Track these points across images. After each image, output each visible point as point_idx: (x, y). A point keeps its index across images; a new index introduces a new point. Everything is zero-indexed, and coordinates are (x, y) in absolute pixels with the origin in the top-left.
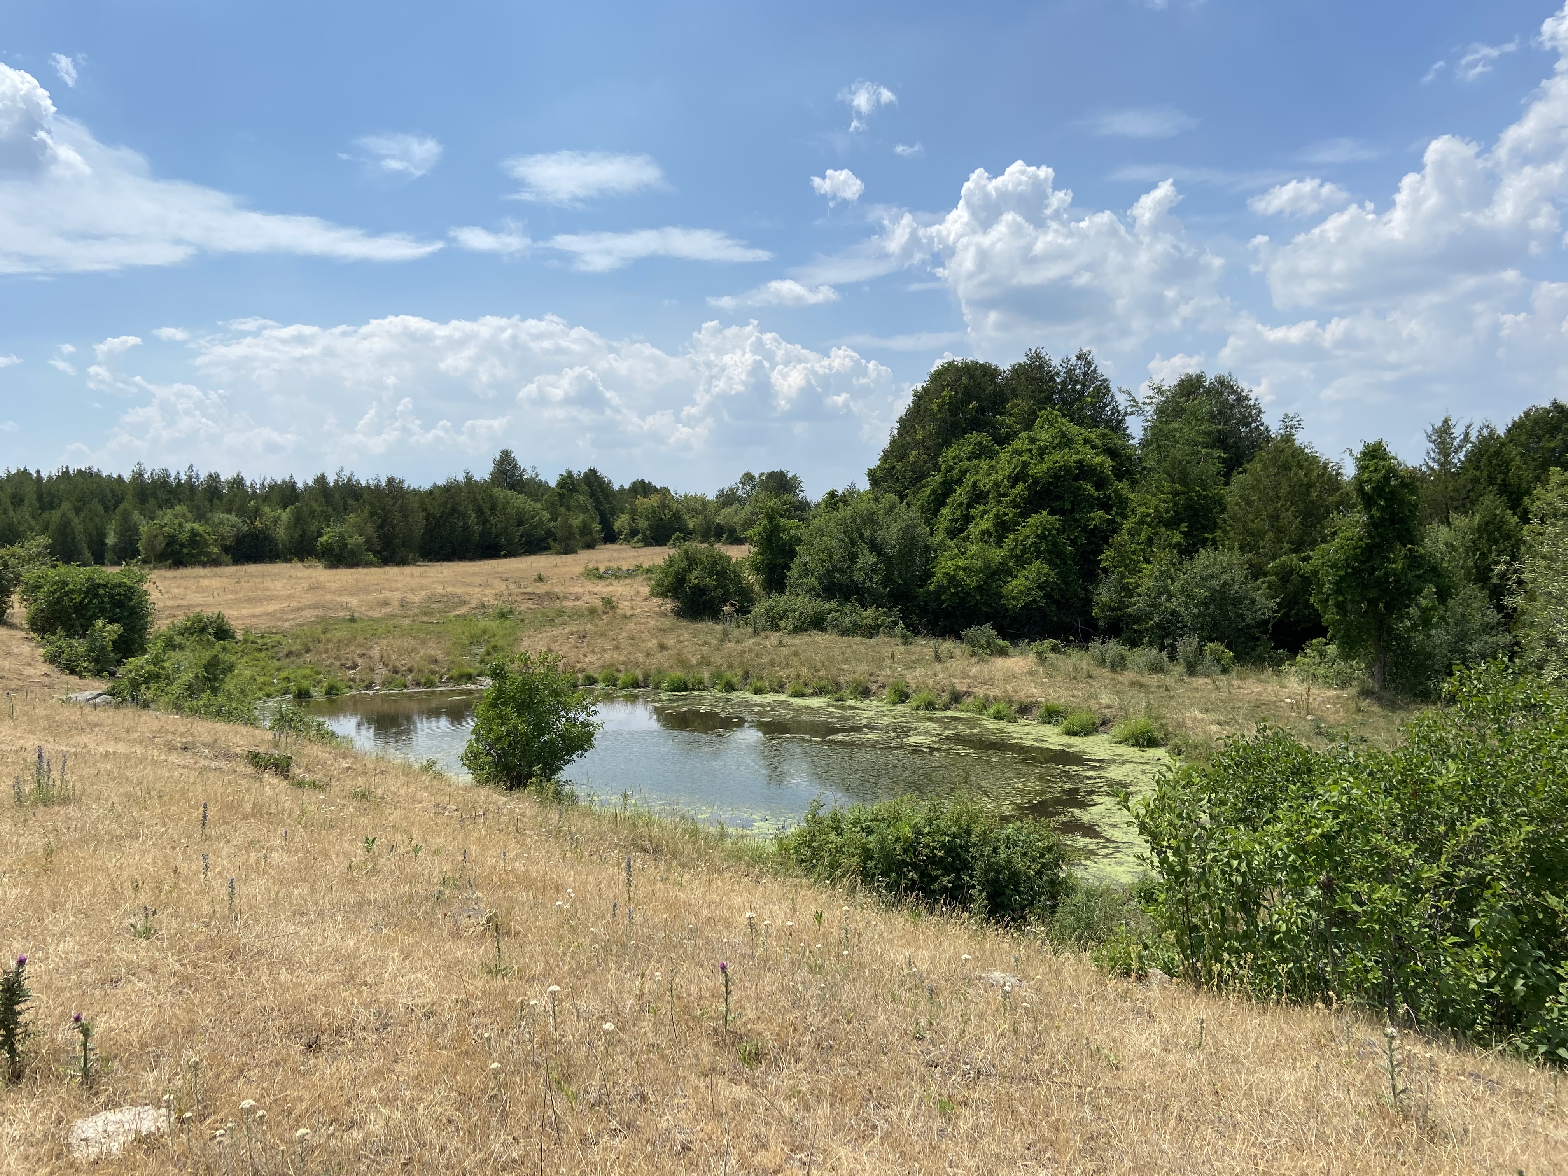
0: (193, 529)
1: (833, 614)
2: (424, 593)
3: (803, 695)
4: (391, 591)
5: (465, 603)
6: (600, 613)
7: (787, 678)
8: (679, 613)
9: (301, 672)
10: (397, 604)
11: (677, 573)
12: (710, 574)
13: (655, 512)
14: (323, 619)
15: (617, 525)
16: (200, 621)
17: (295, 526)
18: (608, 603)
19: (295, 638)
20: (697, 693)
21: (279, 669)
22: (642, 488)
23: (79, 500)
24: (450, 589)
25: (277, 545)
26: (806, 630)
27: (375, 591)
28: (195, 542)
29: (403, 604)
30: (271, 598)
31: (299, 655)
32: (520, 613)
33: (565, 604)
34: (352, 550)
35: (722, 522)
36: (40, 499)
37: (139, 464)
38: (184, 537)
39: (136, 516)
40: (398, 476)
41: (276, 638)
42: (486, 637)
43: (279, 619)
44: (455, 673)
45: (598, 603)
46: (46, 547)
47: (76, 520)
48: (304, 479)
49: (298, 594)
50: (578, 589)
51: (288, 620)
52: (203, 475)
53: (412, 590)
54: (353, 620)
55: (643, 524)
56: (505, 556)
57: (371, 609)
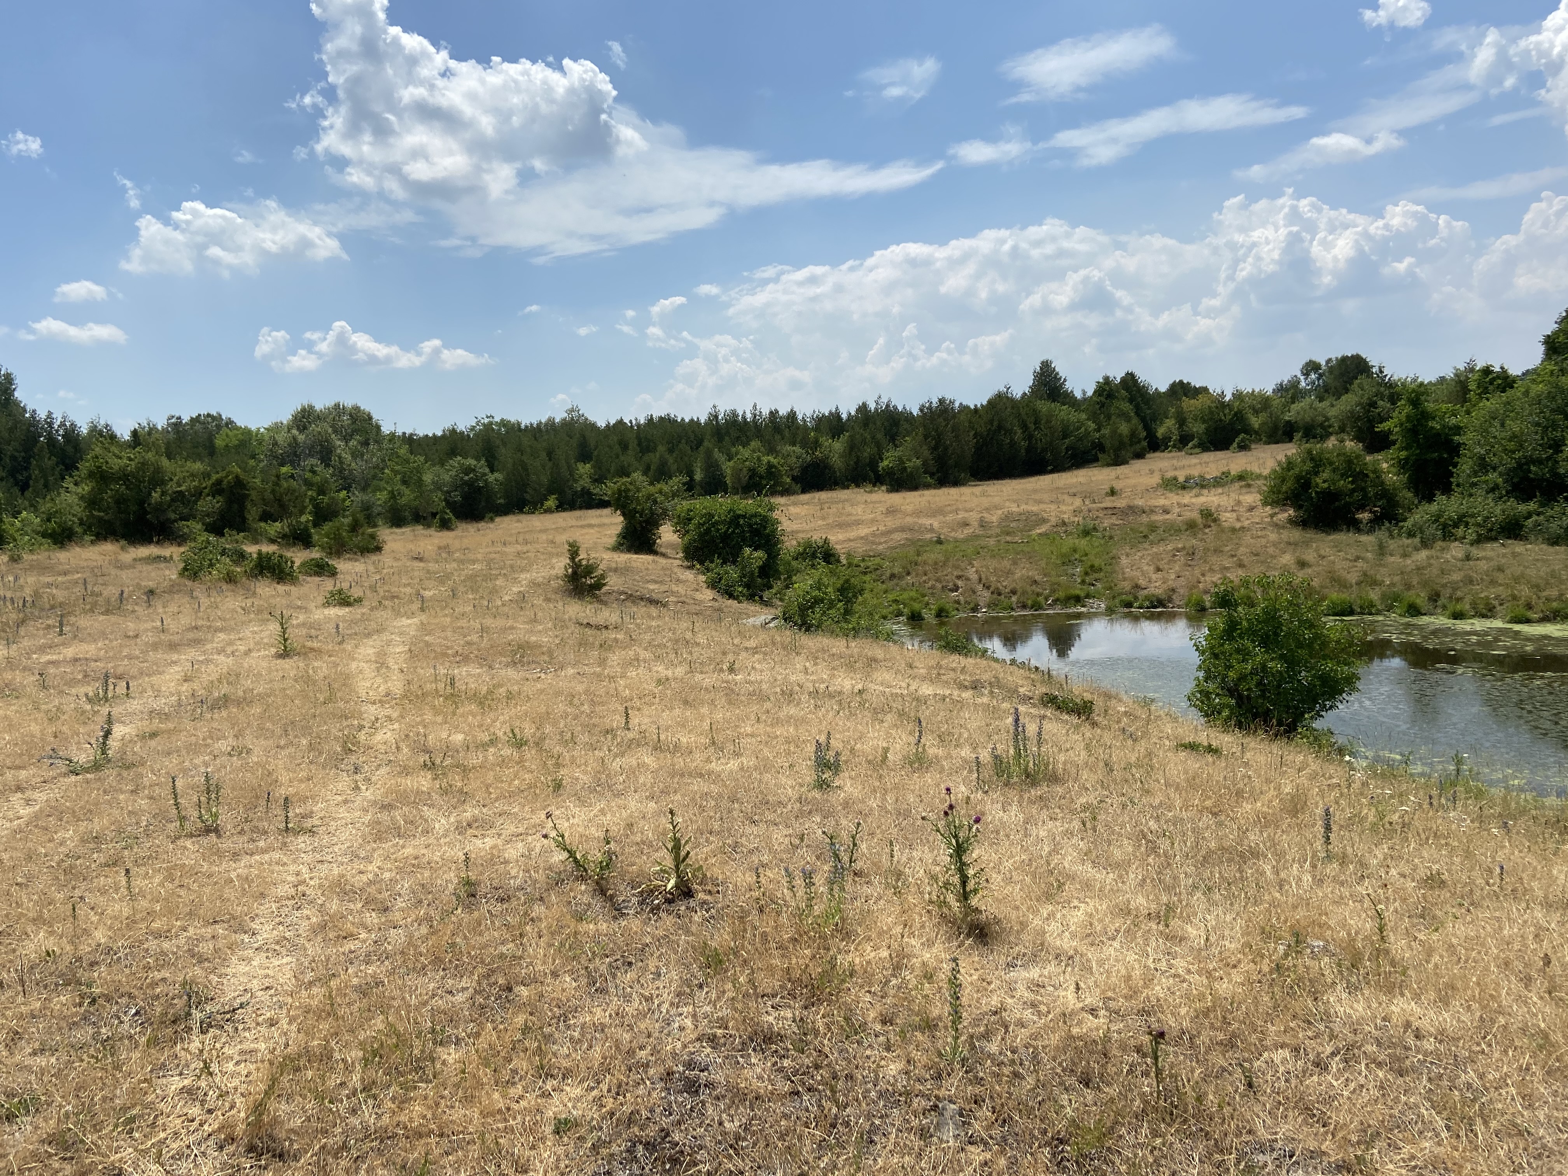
0: (769, 462)
1: (1535, 518)
2: (1000, 512)
3: (1528, 621)
4: (966, 511)
5: (1044, 521)
6: (1201, 526)
7: (1496, 598)
8: (1303, 523)
9: (905, 596)
10: (976, 524)
11: (1298, 478)
12: (1344, 476)
13: (1211, 412)
14: (912, 542)
15: (1161, 432)
16: (810, 546)
17: (850, 454)
18: (1209, 516)
19: (893, 560)
20: (1370, 618)
21: (886, 592)
22: (1181, 390)
23: (668, 443)
24: (1024, 507)
25: (835, 472)
26: (1495, 539)
27: (951, 512)
28: (772, 473)
29: (983, 524)
30: (858, 523)
31: (901, 578)
32: (1105, 530)
33: (1154, 517)
34: (911, 473)
35: (1293, 419)
36: (639, 444)
37: (714, 407)
38: (762, 470)
39: (717, 454)
40: (948, 396)
41: (877, 560)
42: (1077, 556)
43: (873, 543)
44: (1061, 594)
45: (1195, 515)
46: (684, 484)
47: (671, 461)
48: (848, 409)
49: (879, 518)
50: (1162, 502)
51: (881, 543)
52: (766, 412)
53: (987, 509)
54: (940, 542)
55: (1198, 428)
56: (1052, 472)
57: (953, 530)
